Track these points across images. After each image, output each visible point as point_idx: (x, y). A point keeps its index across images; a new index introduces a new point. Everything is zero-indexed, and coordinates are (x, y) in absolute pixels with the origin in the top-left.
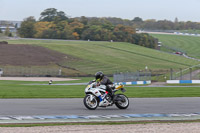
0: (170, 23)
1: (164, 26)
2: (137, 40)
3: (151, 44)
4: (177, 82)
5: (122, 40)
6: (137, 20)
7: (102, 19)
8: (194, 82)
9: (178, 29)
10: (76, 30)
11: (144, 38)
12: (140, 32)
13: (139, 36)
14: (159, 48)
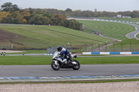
0: (91, 13)
1: (87, 14)
2: (68, 25)
3: (77, 27)
4: (90, 53)
5: (57, 24)
6: (69, 10)
7: (44, 10)
8: (101, 53)
9: (96, 17)
10: (25, 18)
11: (73, 23)
12: (70, 18)
13: (68, 21)
14: (83, 30)
